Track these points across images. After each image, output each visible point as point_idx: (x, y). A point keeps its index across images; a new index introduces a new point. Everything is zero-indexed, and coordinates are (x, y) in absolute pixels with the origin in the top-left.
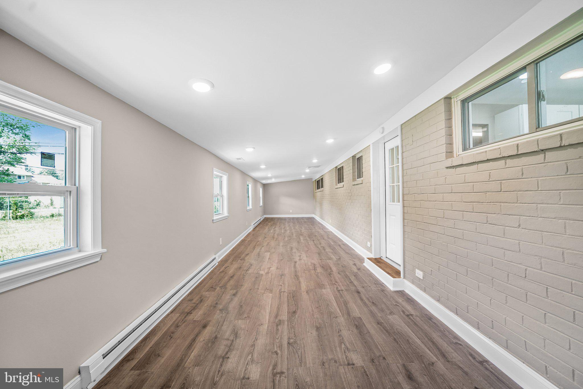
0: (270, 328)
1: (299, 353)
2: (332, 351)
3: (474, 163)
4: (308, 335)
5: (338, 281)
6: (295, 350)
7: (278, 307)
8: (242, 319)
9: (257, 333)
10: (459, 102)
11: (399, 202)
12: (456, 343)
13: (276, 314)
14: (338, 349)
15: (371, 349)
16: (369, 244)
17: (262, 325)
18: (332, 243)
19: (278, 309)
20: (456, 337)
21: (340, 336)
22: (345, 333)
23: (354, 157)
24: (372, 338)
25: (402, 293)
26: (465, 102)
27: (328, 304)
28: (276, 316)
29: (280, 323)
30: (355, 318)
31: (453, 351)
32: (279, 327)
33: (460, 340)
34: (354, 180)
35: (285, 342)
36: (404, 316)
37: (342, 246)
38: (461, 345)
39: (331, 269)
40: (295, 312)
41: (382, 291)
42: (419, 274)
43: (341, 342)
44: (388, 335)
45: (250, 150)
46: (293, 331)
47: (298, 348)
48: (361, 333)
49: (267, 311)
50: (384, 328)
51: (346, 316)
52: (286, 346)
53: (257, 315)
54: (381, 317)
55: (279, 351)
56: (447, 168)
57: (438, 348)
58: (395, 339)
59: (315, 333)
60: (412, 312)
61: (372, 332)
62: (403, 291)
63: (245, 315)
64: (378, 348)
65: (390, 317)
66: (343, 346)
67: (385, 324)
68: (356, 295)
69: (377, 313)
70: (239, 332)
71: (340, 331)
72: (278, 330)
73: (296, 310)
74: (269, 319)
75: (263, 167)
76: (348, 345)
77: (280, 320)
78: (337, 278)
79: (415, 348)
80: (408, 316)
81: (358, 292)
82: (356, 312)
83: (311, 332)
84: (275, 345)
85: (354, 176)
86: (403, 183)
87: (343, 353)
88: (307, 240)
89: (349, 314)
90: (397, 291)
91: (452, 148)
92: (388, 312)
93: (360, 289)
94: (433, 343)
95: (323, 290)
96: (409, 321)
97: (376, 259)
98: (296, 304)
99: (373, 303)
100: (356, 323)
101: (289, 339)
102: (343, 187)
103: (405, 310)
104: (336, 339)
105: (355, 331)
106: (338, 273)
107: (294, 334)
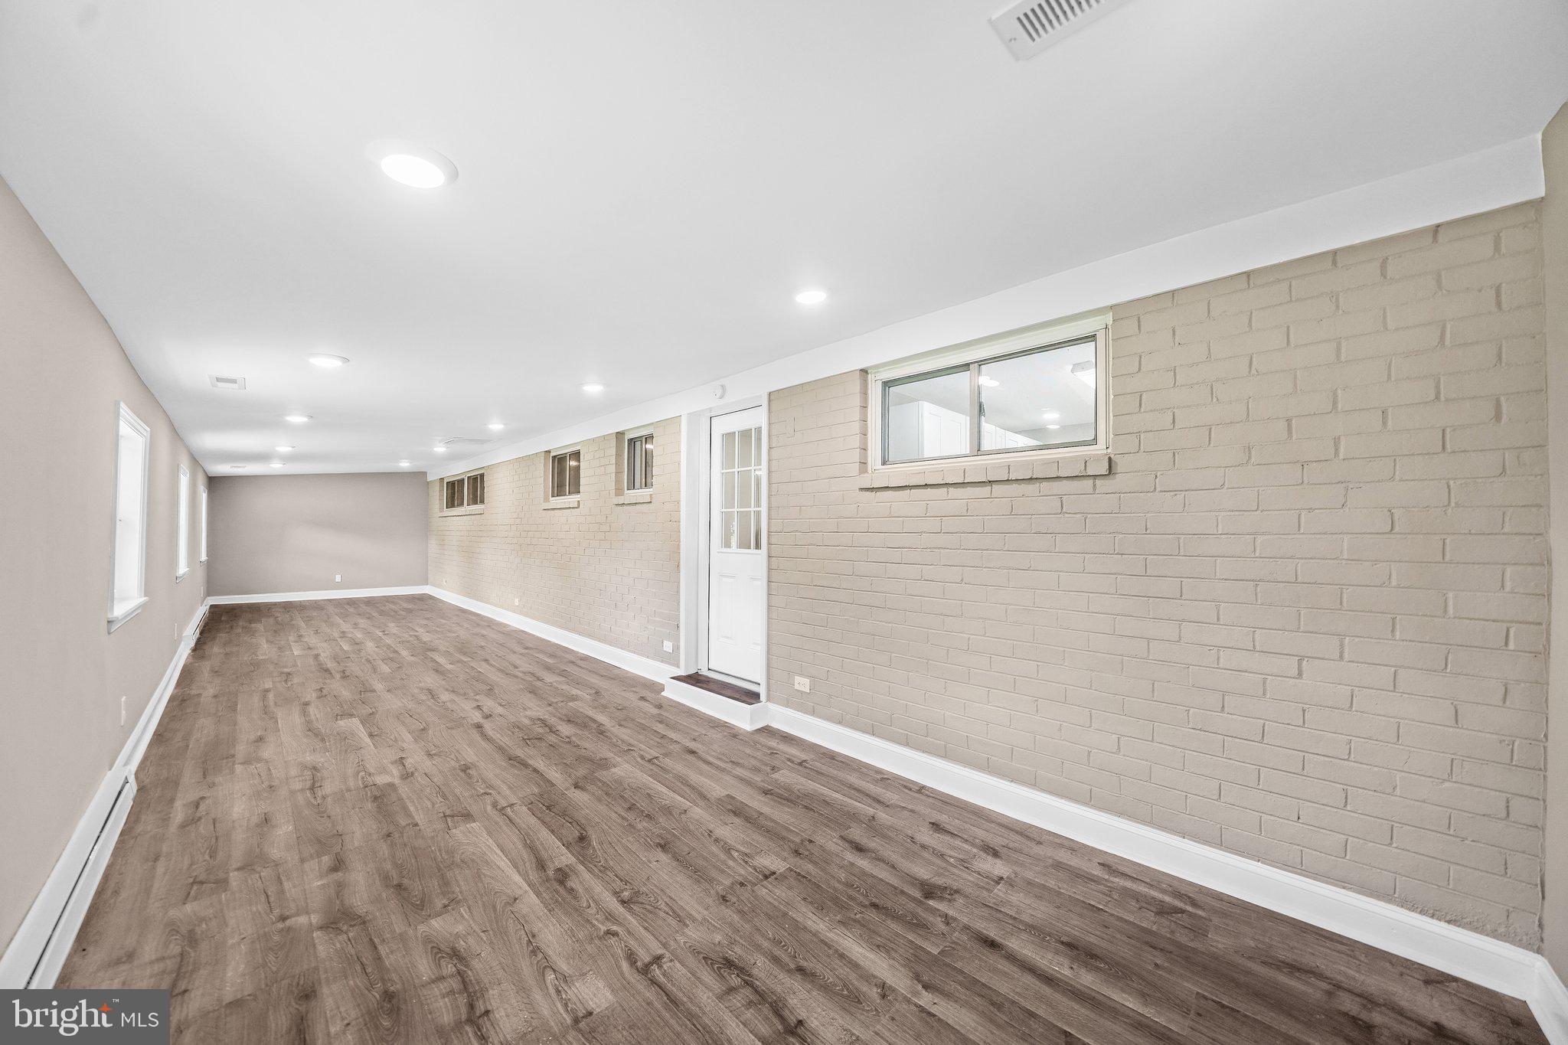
0: (547, 898)
1: (663, 906)
2: (722, 871)
3: (906, 486)
4: (655, 868)
5: (632, 741)
6: (648, 907)
7: (525, 845)
8: (439, 914)
9: (520, 923)
10: (879, 384)
11: (758, 546)
12: (882, 779)
13: (534, 861)
14: (731, 863)
15: (783, 838)
16: (668, 646)
17: (515, 899)
18: (550, 661)
19: (532, 848)
20: (879, 771)
21: (717, 840)
22: (724, 832)
23: (620, 435)
24: (773, 821)
25: (767, 731)
26: (887, 384)
27: (648, 794)
28: (541, 865)
29: (562, 876)
30: (719, 799)
31: (884, 791)
32: (570, 884)
33: (884, 774)
34: (619, 492)
35: (613, 904)
36: (796, 767)
37: (579, 662)
38: (888, 779)
39: (594, 721)
40: (582, 838)
41: (734, 737)
42: (802, 684)
43: (728, 850)
44: (792, 805)
45: (326, 363)
46: (611, 875)
47: (652, 899)
48: (748, 819)
49: (502, 864)
50: (780, 796)
51: (701, 803)
52: (621, 909)
53: (480, 884)
54: (762, 781)
55: (615, 928)
56: (861, 489)
57: (867, 795)
58: (806, 807)
59: (664, 858)
60: (804, 756)
61: (766, 810)
62: (768, 726)
63: (439, 903)
64: (791, 831)
65: (776, 776)
66: (736, 854)
67: (777, 790)
68: (691, 758)
69: (751, 776)
70: (461, 945)
71: (711, 832)
72: (571, 891)
73: (581, 834)
74: (525, 880)
75: (297, 419)
76: (742, 848)
77: (560, 870)
78: (626, 738)
79: (839, 807)
80: (800, 764)
81: (692, 752)
82: (717, 790)
83: (656, 859)
84: (594, 921)
85: (618, 481)
86: (770, 509)
87: (744, 864)
88: (460, 661)
89: (704, 797)
90: (759, 730)
91: (866, 457)
92: (768, 769)
93: (692, 745)
94: (858, 790)
95: (613, 770)
96: (807, 771)
97: (689, 676)
98: (570, 820)
99: (733, 762)
100: (730, 807)
101: (616, 894)
102: (579, 507)
103: (790, 757)
104: (714, 849)
105: (737, 820)
106: (620, 725)
107: (621, 881)
